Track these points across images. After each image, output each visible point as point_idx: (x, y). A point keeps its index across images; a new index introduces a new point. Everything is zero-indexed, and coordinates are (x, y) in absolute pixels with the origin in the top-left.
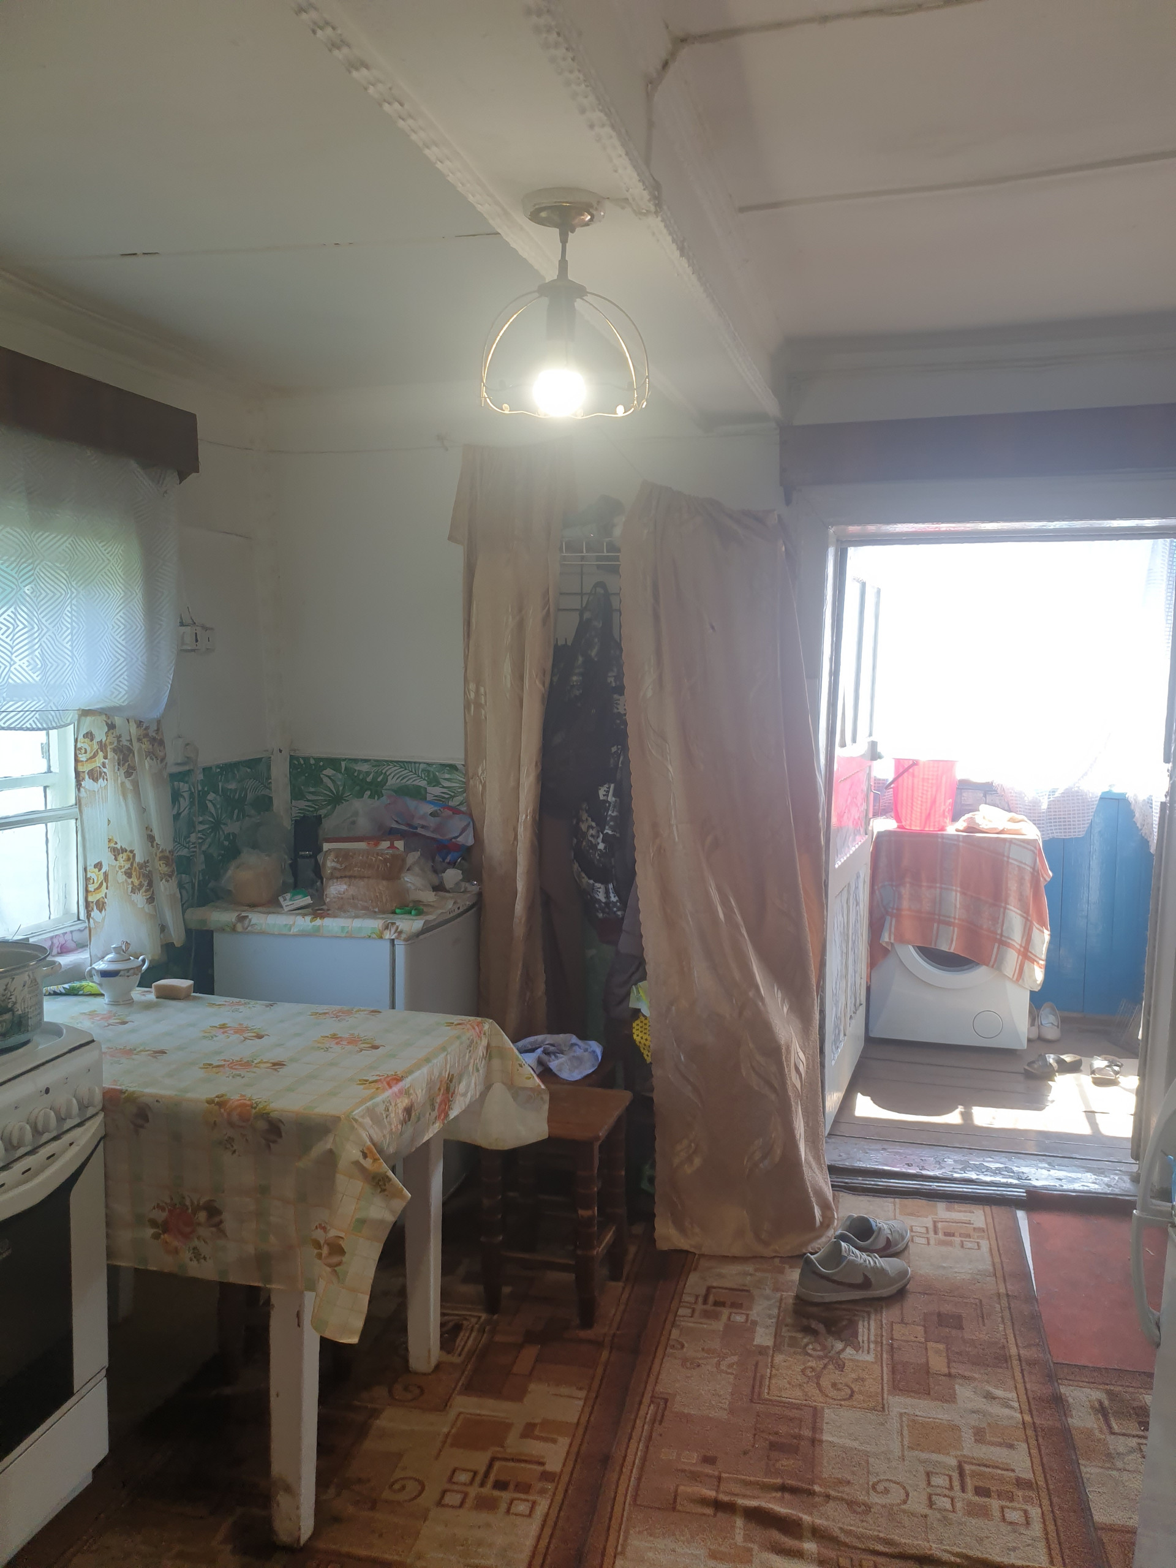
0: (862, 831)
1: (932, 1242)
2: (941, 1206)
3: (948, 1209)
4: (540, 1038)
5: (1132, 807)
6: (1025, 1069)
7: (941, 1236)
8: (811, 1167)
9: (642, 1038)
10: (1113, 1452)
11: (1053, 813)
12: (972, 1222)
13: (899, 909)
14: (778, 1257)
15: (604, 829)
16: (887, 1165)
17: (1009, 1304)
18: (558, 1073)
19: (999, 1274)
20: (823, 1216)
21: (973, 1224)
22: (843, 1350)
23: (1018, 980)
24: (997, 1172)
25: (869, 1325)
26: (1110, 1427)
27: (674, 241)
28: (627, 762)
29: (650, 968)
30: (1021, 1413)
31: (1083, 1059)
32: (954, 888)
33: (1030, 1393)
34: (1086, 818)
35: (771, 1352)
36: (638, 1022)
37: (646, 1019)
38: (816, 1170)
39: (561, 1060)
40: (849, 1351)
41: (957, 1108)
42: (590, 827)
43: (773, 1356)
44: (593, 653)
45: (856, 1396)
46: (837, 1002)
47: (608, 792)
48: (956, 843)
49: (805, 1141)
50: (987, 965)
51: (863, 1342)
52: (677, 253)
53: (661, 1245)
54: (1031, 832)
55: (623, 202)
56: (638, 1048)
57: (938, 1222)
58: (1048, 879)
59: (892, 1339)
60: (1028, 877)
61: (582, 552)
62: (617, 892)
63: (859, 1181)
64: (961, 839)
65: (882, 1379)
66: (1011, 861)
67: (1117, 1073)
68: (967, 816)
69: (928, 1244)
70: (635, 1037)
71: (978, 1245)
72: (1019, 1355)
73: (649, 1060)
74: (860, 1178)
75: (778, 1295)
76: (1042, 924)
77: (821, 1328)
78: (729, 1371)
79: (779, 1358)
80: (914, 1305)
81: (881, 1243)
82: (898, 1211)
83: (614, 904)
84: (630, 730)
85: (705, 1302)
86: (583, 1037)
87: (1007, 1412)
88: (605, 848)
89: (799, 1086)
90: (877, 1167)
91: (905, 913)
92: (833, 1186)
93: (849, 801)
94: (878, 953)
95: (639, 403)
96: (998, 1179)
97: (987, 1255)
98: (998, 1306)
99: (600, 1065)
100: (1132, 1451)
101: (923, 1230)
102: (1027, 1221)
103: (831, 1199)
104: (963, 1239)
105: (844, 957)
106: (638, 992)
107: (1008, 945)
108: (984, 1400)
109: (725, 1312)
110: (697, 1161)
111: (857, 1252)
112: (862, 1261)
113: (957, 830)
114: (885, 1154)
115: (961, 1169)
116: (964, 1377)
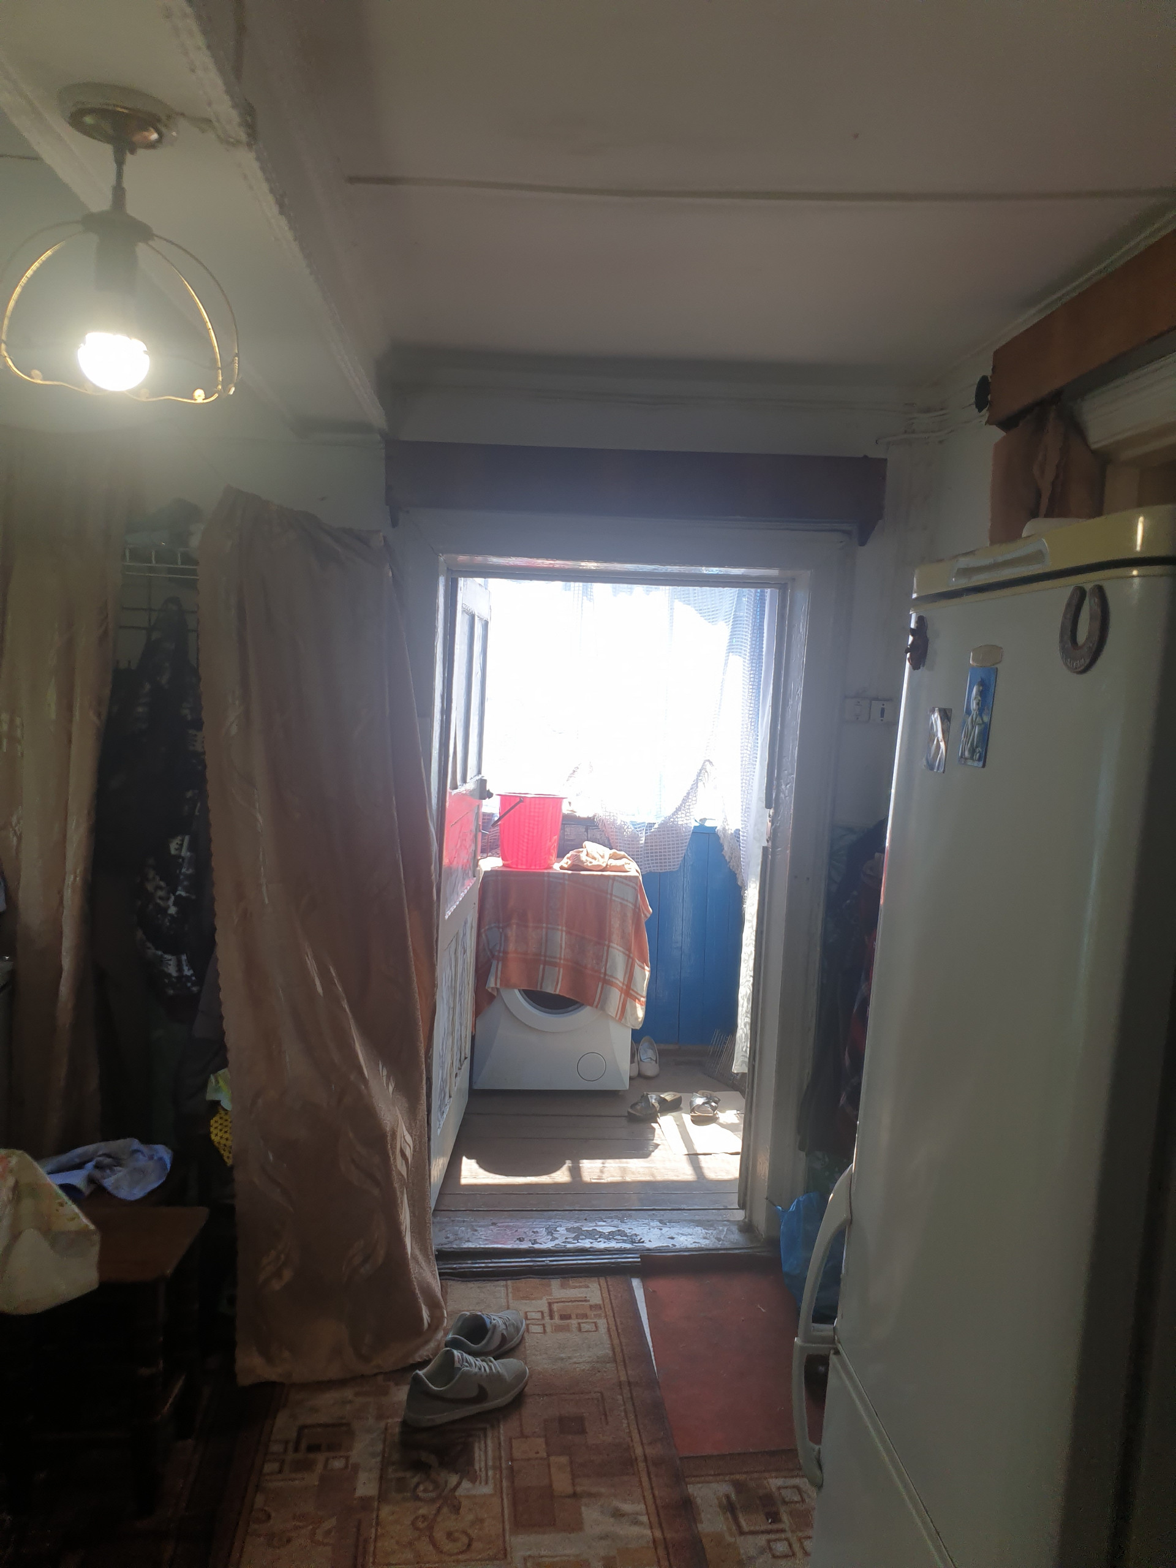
0: (470, 873)
1: (548, 1329)
2: (555, 1283)
3: (563, 1286)
4: (90, 1148)
5: (721, 841)
6: (629, 1112)
7: (557, 1320)
8: (417, 1262)
9: (221, 1137)
10: (744, 1557)
11: (649, 848)
12: (588, 1298)
13: (506, 953)
14: (381, 1373)
15: (176, 890)
16: (498, 1243)
17: (631, 1393)
18: (115, 1192)
19: (619, 1358)
20: (431, 1316)
21: (589, 1301)
22: (459, 1484)
23: (620, 1019)
24: (610, 1237)
25: (486, 1447)
26: (739, 1526)
27: (272, 191)
28: (206, 810)
29: (231, 1056)
30: (651, 1528)
31: (684, 1096)
32: (560, 928)
33: (658, 1501)
34: (680, 852)
35: (376, 1503)
36: (216, 1118)
37: (226, 1114)
38: (424, 1264)
39: (120, 1174)
40: (466, 1484)
41: (565, 1163)
42: (159, 888)
43: (378, 1509)
44: (164, 680)
45: (476, 1545)
46: (443, 1063)
47: (181, 845)
48: (561, 881)
49: (411, 1232)
50: (591, 1005)
51: (480, 1470)
52: (275, 209)
53: (244, 1380)
54: (633, 869)
55: (204, 123)
56: (217, 1150)
57: (554, 1303)
58: (649, 916)
59: (512, 1460)
60: (629, 914)
61: (150, 562)
62: (192, 964)
63: (468, 1265)
64: (566, 877)
65: (503, 1515)
66: (613, 898)
67: (714, 1109)
68: (571, 853)
69: (545, 1332)
70: (213, 1137)
71: (596, 1327)
72: (645, 1456)
73: (229, 1162)
74: (469, 1262)
75: (382, 1424)
76: (644, 961)
77: (433, 1460)
78: (326, 1541)
79: (385, 1511)
80: (534, 1412)
81: (496, 1341)
82: (510, 1295)
83: (188, 978)
84: (210, 774)
85: (296, 1449)
86: (147, 1139)
87: (635, 1530)
88: (177, 913)
89: (404, 1173)
90: (487, 1246)
91: (511, 956)
92: (440, 1274)
93: (459, 845)
94: (483, 999)
95: (226, 388)
96: (613, 1245)
97: (606, 1337)
98: (620, 1397)
99: (169, 1176)
100: (762, 1551)
101: (539, 1316)
102: (642, 1290)
103: (439, 1295)
104: (580, 1321)
105: (451, 1012)
106: (217, 1082)
107: (611, 984)
108: (612, 1520)
109: (321, 1457)
110: (287, 1274)
111: (470, 1358)
112: (477, 1370)
113: (562, 868)
114: (495, 1229)
115: (574, 1238)
116: (591, 1495)
